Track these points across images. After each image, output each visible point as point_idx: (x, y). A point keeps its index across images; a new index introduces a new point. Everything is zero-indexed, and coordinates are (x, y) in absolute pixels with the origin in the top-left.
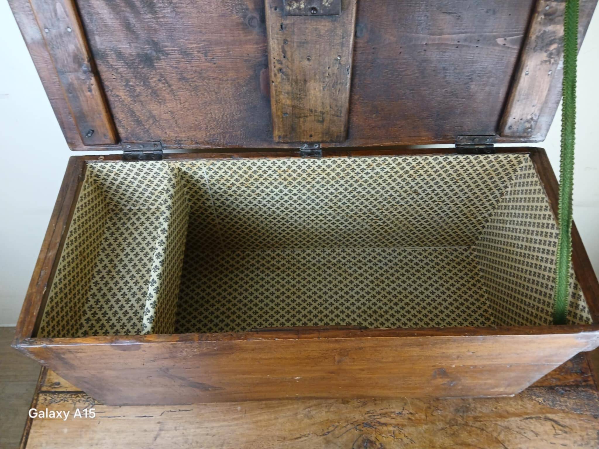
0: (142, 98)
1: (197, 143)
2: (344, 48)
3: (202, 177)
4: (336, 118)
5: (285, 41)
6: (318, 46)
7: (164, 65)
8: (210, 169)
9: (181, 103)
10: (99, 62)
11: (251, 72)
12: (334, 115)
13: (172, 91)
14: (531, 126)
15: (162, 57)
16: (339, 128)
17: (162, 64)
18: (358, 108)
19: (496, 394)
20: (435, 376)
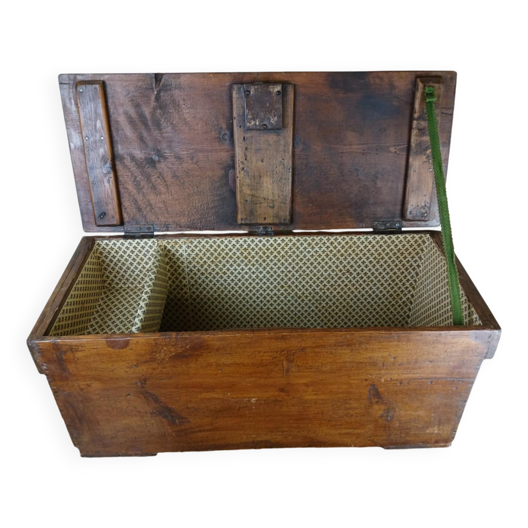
0: (145, 191)
1: (180, 227)
2: (286, 154)
3: (181, 255)
4: (282, 204)
5: (246, 149)
6: (268, 152)
7: (163, 166)
8: (188, 247)
9: (172, 195)
10: (117, 163)
11: (223, 172)
12: (281, 202)
13: (167, 185)
14: (426, 211)
15: (162, 161)
16: (286, 213)
17: (162, 166)
18: (298, 199)
19: (433, 441)
20: (371, 400)
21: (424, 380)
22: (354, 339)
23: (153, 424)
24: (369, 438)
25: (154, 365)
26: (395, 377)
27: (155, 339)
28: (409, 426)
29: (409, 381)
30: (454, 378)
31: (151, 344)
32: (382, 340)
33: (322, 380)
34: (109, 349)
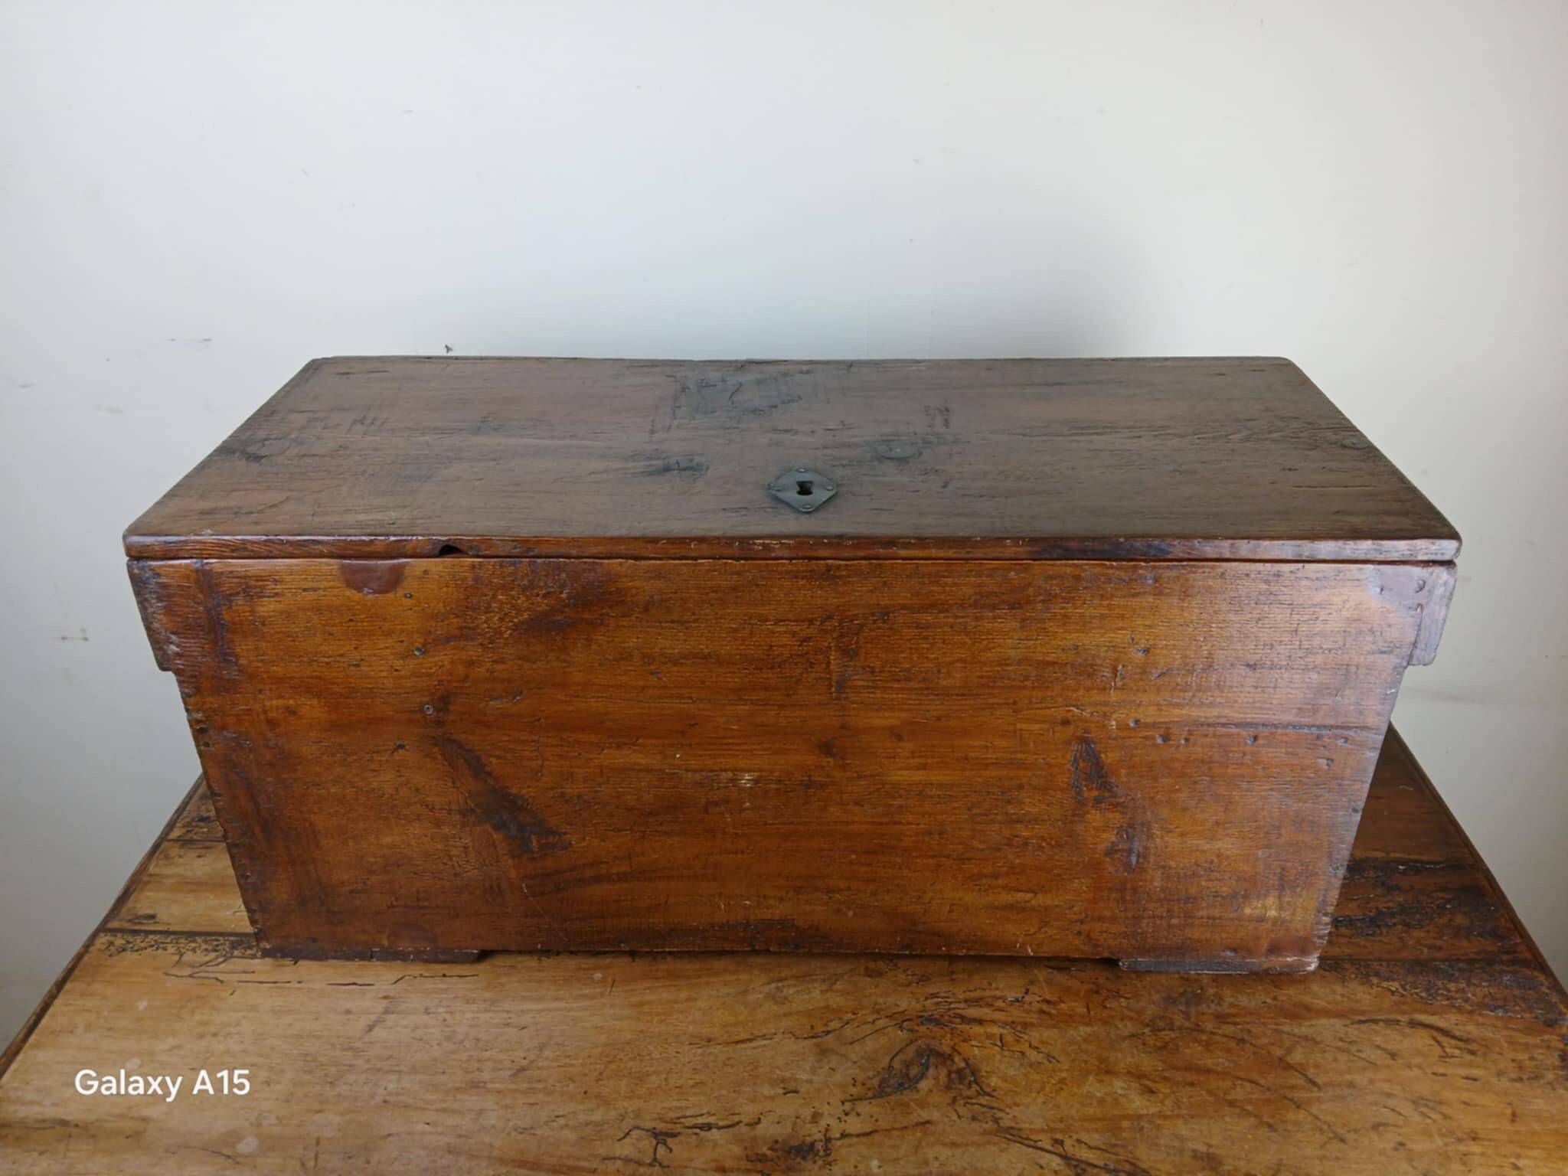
19: (1265, 944)
20: (1079, 793)
21: (1234, 730)
22: (1029, 584)
23: (466, 848)
24: (1077, 927)
25: (473, 651)
26: (1149, 715)
27: (473, 566)
28: (1193, 891)
29: (1190, 733)
30: (1319, 727)
31: (463, 580)
32: (1109, 588)
33: (939, 719)
34: (348, 593)
